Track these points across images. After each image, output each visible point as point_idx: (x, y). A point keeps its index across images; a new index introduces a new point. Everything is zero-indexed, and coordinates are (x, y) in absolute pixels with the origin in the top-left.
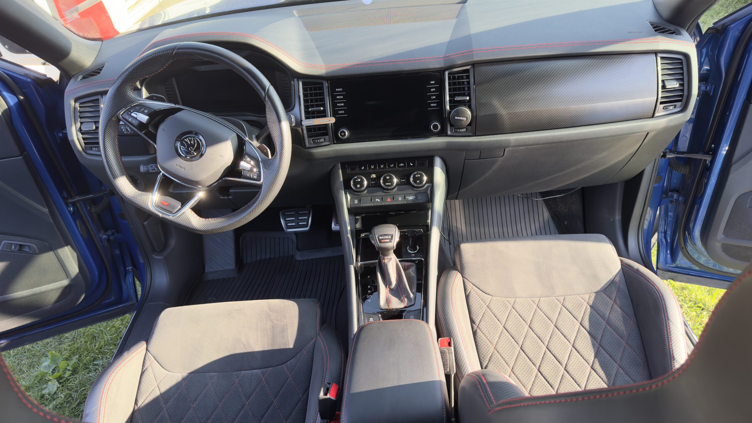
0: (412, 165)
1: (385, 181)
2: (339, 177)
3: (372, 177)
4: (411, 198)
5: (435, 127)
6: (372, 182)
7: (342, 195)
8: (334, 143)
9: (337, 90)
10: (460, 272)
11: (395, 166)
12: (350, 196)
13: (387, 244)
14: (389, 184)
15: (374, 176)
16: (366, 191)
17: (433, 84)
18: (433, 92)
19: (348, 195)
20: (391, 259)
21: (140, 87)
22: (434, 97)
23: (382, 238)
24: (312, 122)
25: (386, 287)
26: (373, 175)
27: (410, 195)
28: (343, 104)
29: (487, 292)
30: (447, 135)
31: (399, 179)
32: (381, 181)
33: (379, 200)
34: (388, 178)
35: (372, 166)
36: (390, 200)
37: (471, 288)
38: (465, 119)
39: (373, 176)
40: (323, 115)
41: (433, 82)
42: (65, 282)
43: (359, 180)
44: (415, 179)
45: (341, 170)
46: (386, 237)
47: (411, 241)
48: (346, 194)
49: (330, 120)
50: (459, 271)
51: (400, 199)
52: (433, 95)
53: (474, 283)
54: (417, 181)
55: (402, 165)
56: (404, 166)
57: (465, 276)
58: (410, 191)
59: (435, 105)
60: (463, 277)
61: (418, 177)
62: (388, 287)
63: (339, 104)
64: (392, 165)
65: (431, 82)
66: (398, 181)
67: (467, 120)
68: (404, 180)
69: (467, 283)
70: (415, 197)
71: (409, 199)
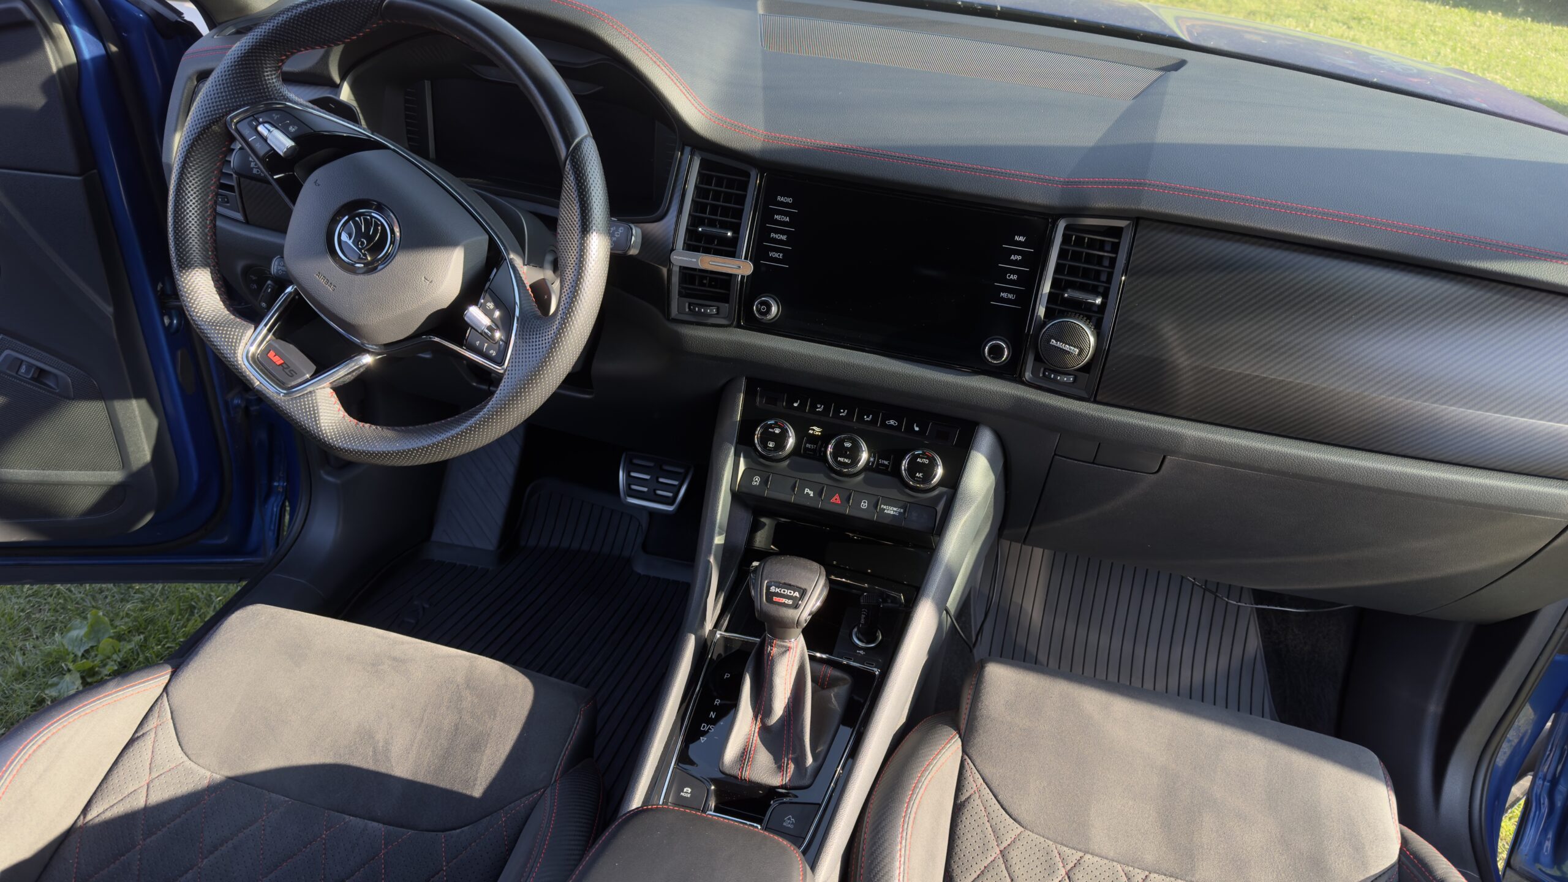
0: (917, 429)
1: (839, 451)
2: (734, 411)
3: (811, 432)
4: (891, 510)
5: (996, 351)
6: (808, 446)
7: (727, 456)
8: (739, 326)
9: (779, 198)
10: (960, 737)
11: (874, 422)
12: (746, 463)
13: (785, 609)
14: (846, 461)
15: (817, 430)
16: (787, 462)
17: (1019, 244)
18: (1015, 263)
19: (742, 460)
20: (788, 649)
21: (337, 80)
22: (1014, 277)
23: (778, 590)
24: (694, 260)
25: (756, 717)
26: (814, 428)
27: (890, 502)
28: (784, 238)
29: (1015, 813)
30: (1019, 380)
31: (874, 457)
32: (830, 449)
33: (812, 494)
34: (848, 445)
35: (819, 406)
36: (838, 501)
37: (975, 788)
38: (1077, 351)
39: (814, 430)
40: (729, 249)
41: (1022, 239)
42: (115, 476)
43: (777, 431)
44: (913, 467)
45: (742, 397)
46: (788, 592)
47: (863, 616)
48: (737, 455)
49: (741, 268)
50: (959, 733)
51: (864, 505)
52: (1013, 272)
53: (988, 775)
54: (917, 475)
55: (892, 422)
56: (898, 428)
57: (973, 752)
58: (894, 493)
59: (1010, 296)
60: (964, 751)
61: (923, 464)
62: (759, 719)
63: (776, 233)
64: (868, 417)
65: (1017, 238)
66: (872, 459)
67: (1080, 354)
68: (885, 463)
69: (969, 773)
70: (902, 511)
71: (886, 511)
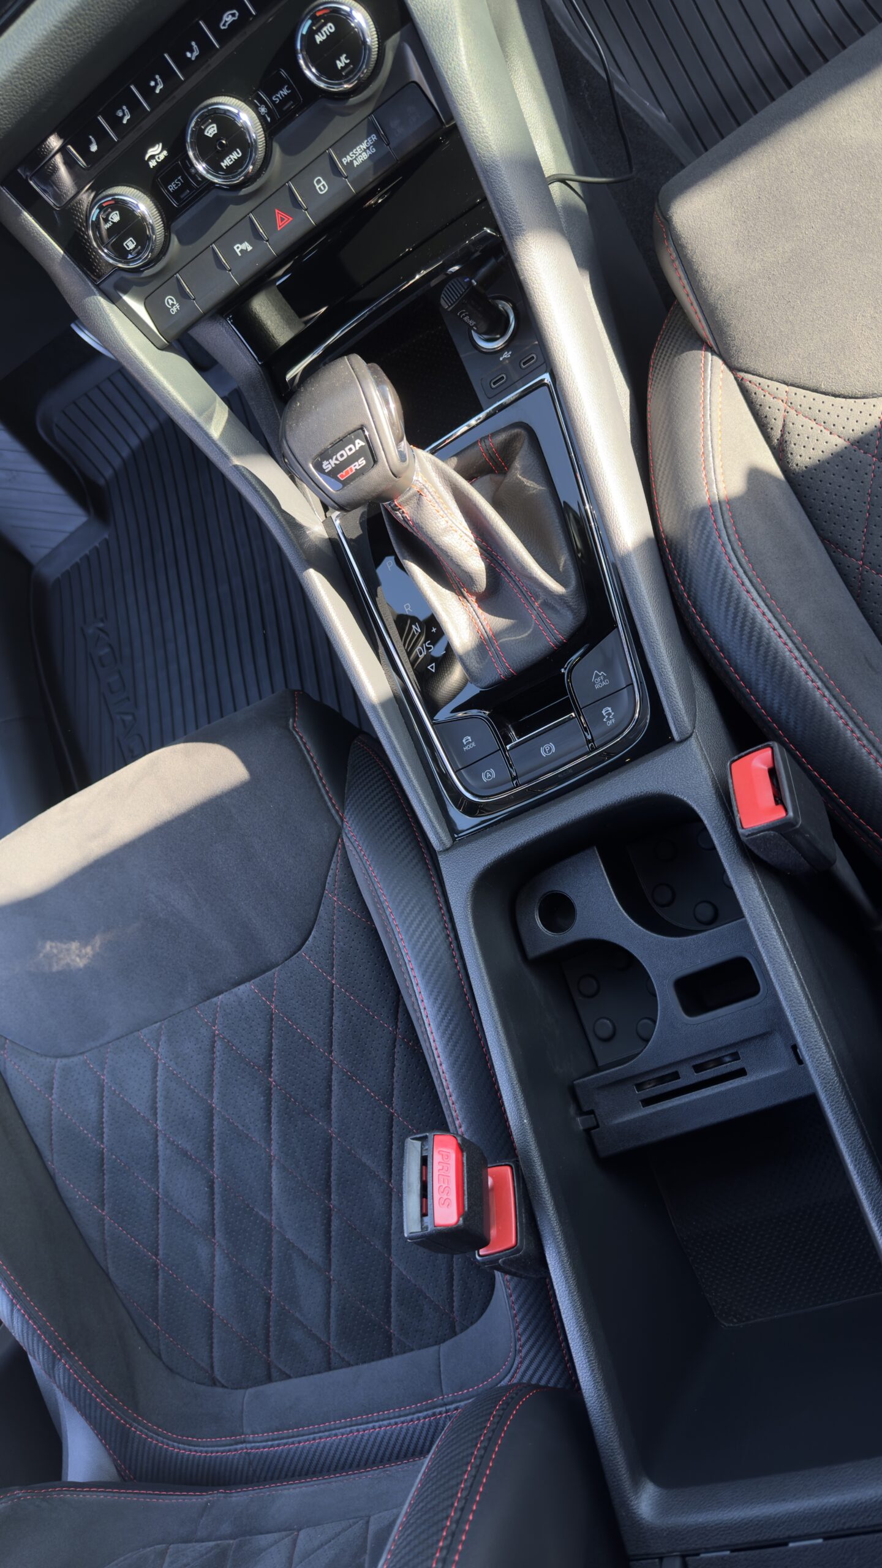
1: (212, 152)
2: (43, 246)
3: (153, 164)
4: (360, 154)
6: (172, 187)
10: (713, 352)
11: (206, 47)
12: (137, 296)
13: (364, 478)
14: (235, 156)
15: (157, 153)
16: (174, 241)
19: (126, 298)
20: (420, 494)
25: (460, 594)
26: (151, 152)
27: (345, 144)
31: (261, 103)
32: (201, 167)
33: (246, 246)
34: (211, 131)
35: (120, 114)
36: (288, 220)
37: (782, 406)
39: (152, 157)
43: (115, 217)
44: (322, 57)
45: (26, 214)
48: (113, 299)
50: (709, 348)
51: (321, 186)
53: (787, 373)
54: (340, 65)
55: (228, 18)
57: (744, 361)
58: (339, 126)
60: (733, 369)
61: (331, 37)
62: (466, 594)
64: (192, 51)
66: (263, 110)
68: (285, 92)
69: (760, 392)
70: (374, 138)
71: (356, 163)
